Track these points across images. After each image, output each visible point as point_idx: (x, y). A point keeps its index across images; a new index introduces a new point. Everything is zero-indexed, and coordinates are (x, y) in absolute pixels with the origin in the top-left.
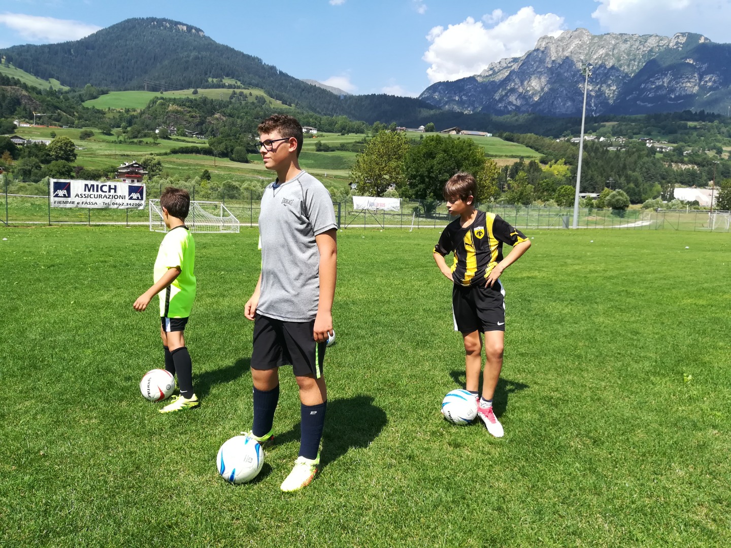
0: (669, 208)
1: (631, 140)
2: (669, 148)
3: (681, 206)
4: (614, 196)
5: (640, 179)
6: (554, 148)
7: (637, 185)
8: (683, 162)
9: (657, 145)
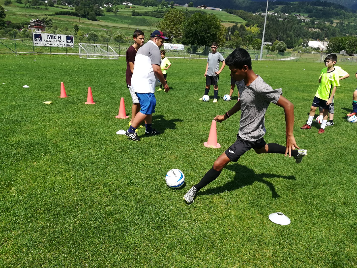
0: (305, 51)
1: (290, 15)
2: (308, 20)
3: (311, 50)
4: (279, 45)
5: (293, 36)
6: (253, 18)
7: (291, 39)
8: (314, 28)
9: (302, 18)
